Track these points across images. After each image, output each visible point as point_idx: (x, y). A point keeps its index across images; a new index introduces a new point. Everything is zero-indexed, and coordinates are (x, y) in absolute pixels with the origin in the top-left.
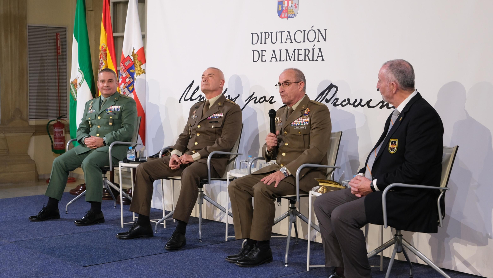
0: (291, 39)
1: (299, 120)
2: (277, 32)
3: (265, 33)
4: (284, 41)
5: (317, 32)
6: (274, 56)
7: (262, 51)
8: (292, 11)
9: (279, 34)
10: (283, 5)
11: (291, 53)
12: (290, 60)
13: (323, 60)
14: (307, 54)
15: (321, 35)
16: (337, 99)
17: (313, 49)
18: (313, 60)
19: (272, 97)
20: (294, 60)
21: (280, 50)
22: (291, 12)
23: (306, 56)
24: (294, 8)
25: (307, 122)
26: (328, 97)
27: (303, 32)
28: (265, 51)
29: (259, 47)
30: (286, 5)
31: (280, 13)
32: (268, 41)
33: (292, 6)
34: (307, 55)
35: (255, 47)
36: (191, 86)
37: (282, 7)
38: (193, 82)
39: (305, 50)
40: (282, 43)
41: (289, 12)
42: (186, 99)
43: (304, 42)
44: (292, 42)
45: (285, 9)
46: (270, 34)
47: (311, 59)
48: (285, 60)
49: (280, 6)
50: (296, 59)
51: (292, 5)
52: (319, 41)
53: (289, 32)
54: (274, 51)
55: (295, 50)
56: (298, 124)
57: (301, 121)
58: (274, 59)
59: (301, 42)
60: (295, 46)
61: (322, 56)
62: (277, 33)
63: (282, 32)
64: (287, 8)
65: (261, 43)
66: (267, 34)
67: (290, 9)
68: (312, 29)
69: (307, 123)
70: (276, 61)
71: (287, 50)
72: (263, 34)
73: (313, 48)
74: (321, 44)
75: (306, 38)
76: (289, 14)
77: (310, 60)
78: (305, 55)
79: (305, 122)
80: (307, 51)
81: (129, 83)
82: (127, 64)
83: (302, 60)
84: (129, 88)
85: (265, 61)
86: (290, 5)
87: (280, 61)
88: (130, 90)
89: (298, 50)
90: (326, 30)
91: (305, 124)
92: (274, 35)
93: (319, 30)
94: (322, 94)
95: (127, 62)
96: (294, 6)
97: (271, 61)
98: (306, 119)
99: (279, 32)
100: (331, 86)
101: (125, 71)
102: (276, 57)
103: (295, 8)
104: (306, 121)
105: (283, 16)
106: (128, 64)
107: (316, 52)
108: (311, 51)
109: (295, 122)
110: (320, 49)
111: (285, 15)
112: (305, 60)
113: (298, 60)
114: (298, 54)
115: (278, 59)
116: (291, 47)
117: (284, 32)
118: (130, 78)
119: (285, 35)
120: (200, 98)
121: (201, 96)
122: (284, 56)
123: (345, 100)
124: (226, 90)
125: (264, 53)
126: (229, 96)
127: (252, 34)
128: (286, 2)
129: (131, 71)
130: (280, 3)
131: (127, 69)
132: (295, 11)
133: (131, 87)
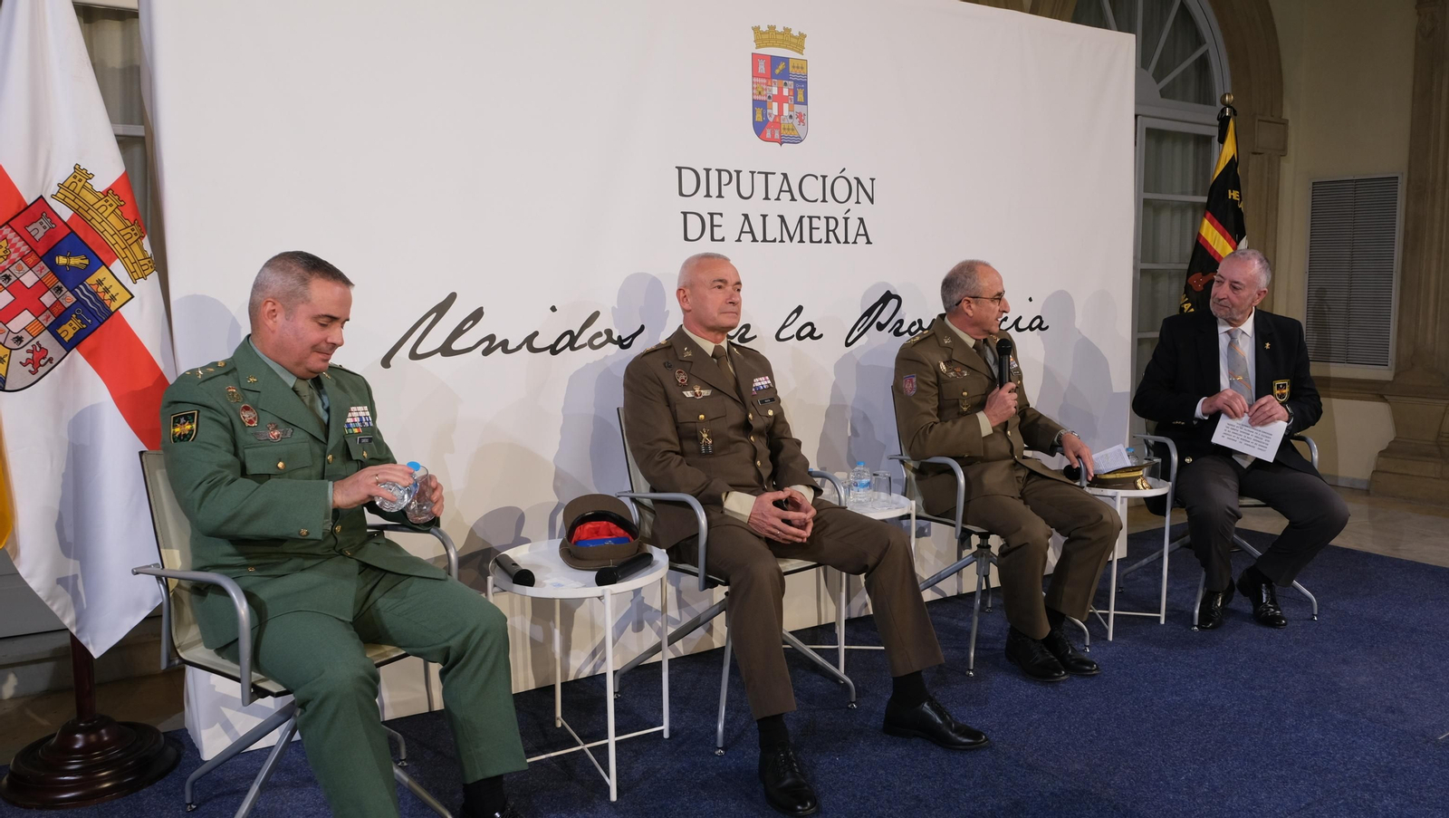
0: (790, 191)
2: (753, 173)
3: (719, 171)
4: (773, 193)
5: (854, 183)
6: (747, 228)
7: (712, 215)
8: (791, 127)
9: (760, 179)
10: (769, 111)
11: (792, 224)
12: (791, 239)
13: (869, 242)
14: (832, 227)
15: (862, 189)
16: (901, 322)
17: (846, 219)
18: (846, 242)
19: (747, 327)
20: (801, 241)
21: (764, 217)
22: (788, 129)
23: (831, 233)
24: (796, 121)
26: (883, 319)
27: (821, 179)
28: (721, 215)
29: (701, 204)
30: (775, 111)
31: (760, 128)
32: (729, 191)
33: (791, 117)
34: (833, 231)
35: (688, 204)
36: (441, 309)
37: (765, 115)
38: (452, 298)
39: (827, 218)
40: (767, 198)
41: (784, 129)
42: (420, 351)
43: (824, 201)
44: (793, 199)
45: (774, 122)
46: (734, 175)
47: (842, 239)
48: (779, 239)
49: (759, 111)
50: (806, 236)
51: (791, 113)
52: (858, 202)
53: (785, 176)
54: (746, 216)
55: (802, 217)
58: (747, 238)
59: (816, 201)
60: (802, 208)
61: (866, 235)
62: (755, 174)
63: (767, 174)
64: (778, 120)
66: (725, 177)
67: (785, 122)
68: (842, 174)
70: (754, 240)
71: (782, 217)
72: (714, 176)
73: (846, 216)
74: (864, 209)
75: (828, 192)
76: (783, 133)
77: (838, 242)
78: (828, 231)
80: (832, 224)
81: (57, 310)
82: (38, 230)
83: (820, 242)
84: (59, 331)
85: (723, 240)
86: (786, 112)
87: (764, 240)
88: (66, 339)
89: (811, 218)
90: (873, 180)
92: (744, 178)
93: (859, 181)
94: (868, 313)
95: (37, 225)
96: (796, 116)
97: (739, 240)
99: (759, 173)
100: (888, 297)
101: (30, 260)
102: (752, 232)
103: (799, 122)
105: (768, 135)
106: (42, 232)
107: (853, 225)
108: (841, 223)
110: (861, 220)
111: (773, 135)
112: (828, 242)
113: (811, 241)
114: (811, 228)
115: (759, 236)
116: (792, 212)
117: (774, 173)
118: (59, 289)
119: (775, 182)
120: (491, 345)
121: (491, 338)
122: (774, 229)
123: (914, 324)
124: (595, 316)
125: (717, 220)
126: (609, 332)
127: (680, 169)
128: (775, 105)
129: (61, 260)
130: (758, 104)
131: (41, 251)
132: (800, 130)
133: (66, 327)
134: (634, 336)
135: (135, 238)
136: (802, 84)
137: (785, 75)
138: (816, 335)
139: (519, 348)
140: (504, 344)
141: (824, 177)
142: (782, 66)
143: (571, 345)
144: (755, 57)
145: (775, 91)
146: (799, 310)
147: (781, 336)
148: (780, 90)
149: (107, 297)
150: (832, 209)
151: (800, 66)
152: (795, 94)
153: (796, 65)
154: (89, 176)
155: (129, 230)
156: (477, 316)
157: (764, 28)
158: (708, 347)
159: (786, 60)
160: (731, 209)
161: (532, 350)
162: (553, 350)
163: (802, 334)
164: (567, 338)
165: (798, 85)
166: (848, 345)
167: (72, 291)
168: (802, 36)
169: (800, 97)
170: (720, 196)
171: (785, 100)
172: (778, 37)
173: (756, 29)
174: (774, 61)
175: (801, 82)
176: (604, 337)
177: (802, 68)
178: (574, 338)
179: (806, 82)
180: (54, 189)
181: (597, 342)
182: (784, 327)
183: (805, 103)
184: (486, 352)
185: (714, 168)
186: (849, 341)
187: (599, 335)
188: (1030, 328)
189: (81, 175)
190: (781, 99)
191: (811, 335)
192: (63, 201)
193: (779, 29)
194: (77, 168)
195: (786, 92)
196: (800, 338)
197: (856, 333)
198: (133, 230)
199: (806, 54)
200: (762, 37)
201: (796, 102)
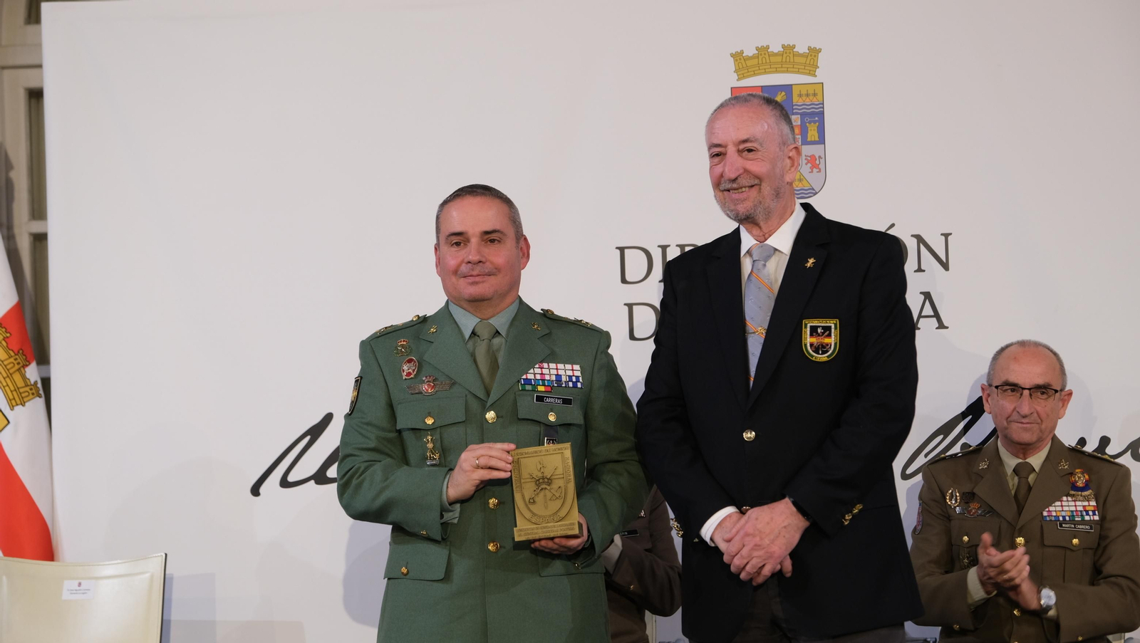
1: (1064, 504)
5: (912, 244)
8: (797, 177)
13: (941, 326)
15: (928, 251)
24: (805, 168)
25: (1094, 512)
26: (972, 438)
35: (635, 293)
36: (316, 432)
38: (329, 418)
42: (291, 478)
52: (920, 270)
56: (1064, 517)
57: (1073, 509)
61: (936, 315)
69: (1094, 514)
74: (932, 278)
79: (1087, 512)
90: (946, 236)
91: (1087, 518)
93: (920, 239)
96: (805, 162)
98: (1086, 503)
103: (812, 168)
104: (1088, 508)
109: (1051, 509)
110: (927, 295)
127: (622, 250)
132: (813, 179)
135: (17, 367)
136: (817, 116)
137: (787, 108)
142: (780, 97)
144: (737, 93)
151: (811, 92)
152: (803, 131)
153: (804, 92)
155: (12, 360)
157: (750, 51)
159: (788, 89)
165: (807, 119)
166: (905, 475)
168: (814, 52)
169: (813, 134)
172: (773, 59)
173: (738, 56)
174: (768, 92)
175: (812, 114)
177: (815, 95)
179: (823, 113)
183: (822, 140)
186: (909, 471)
193: (776, 48)
197: (921, 459)
198: (16, 359)
199: (821, 75)
200: (743, 63)
201: (805, 142)
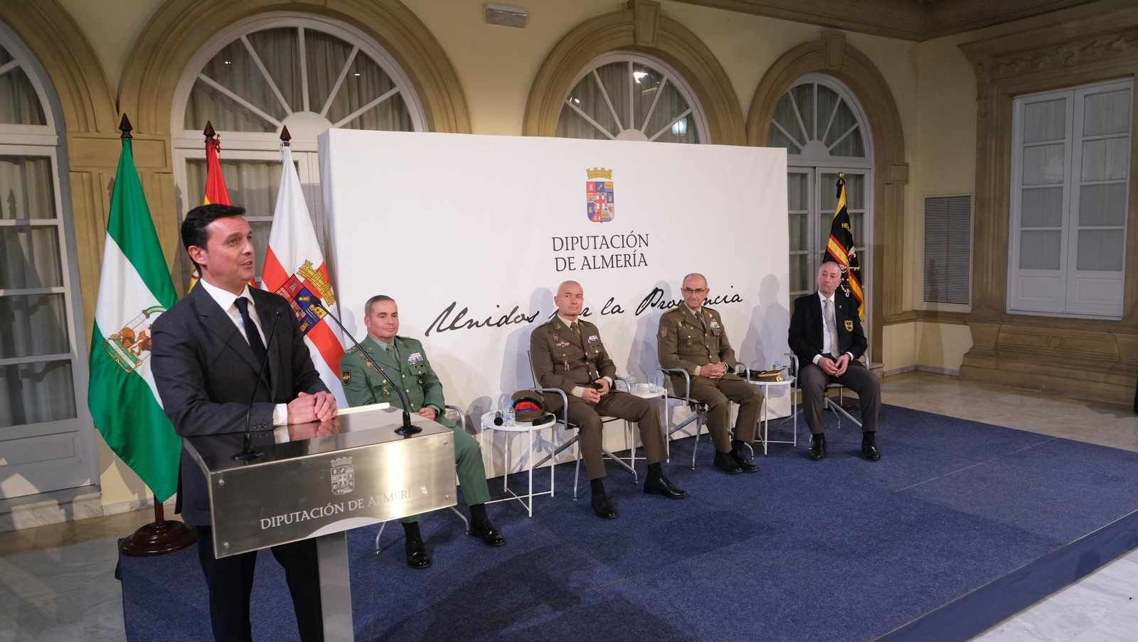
0: (606, 244)
2: (588, 237)
3: (572, 238)
4: (598, 246)
5: (638, 237)
6: (586, 263)
7: (569, 258)
9: (592, 240)
10: (595, 207)
11: (608, 260)
12: (608, 266)
13: (646, 265)
14: (627, 259)
15: (642, 240)
16: (664, 302)
17: (634, 255)
18: (635, 265)
19: (587, 309)
20: (613, 267)
21: (594, 257)
22: (605, 215)
24: (608, 211)
26: (654, 301)
27: (621, 237)
28: (574, 258)
29: (564, 254)
30: (598, 207)
31: (591, 216)
32: (577, 246)
33: (606, 209)
34: (628, 261)
35: (558, 254)
36: (450, 310)
37: (593, 210)
38: (454, 304)
39: (625, 255)
40: (595, 248)
41: (603, 215)
42: (441, 328)
43: (623, 247)
44: (608, 247)
46: (579, 239)
47: (633, 264)
48: (602, 267)
49: (590, 208)
50: (615, 265)
51: (606, 207)
52: (640, 246)
53: (604, 237)
54: (585, 257)
55: (612, 256)
58: (586, 267)
59: (619, 247)
60: (612, 251)
61: (645, 261)
63: (595, 237)
64: (599, 212)
65: (567, 249)
66: (575, 240)
67: (603, 212)
68: (632, 234)
70: (590, 268)
71: (603, 257)
72: (570, 240)
73: (634, 253)
74: (644, 249)
75: (625, 242)
76: (602, 217)
77: (631, 265)
78: (626, 261)
80: (627, 258)
82: (293, 288)
83: (622, 266)
85: (575, 269)
86: (603, 207)
87: (595, 268)
89: (617, 256)
90: (647, 235)
92: (585, 240)
93: (640, 236)
94: (647, 299)
95: (292, 285)
96: (608, 209)
97: (582, 269)
99: (591, 236)
100: (656, 291)
101: (290, 300)
102: (588, 264)
103: (610, 211)
105: (595, 219)
107: (638, 257)
108: (632, 257)
110: (642, 255)
111: (597, 219)
112: (626, 266)
113: (617, 267)
114: (617, 261)
115: (592, 266)
116: (608, 253)
117: (598, 236)
118: (300, 311)
119: (599, 240)
120: (471, 324)
121: (471, 321)
122: (599, 262)
123: (670, 302)
124: (517, 308)
125: (572, 260)
126: (523, 315)
127: (554, 238)
128: (598, 205)
129: (301, 299)
130: (590, 205)
131: (294, 296)
132: (610, 215)
133: (303, 326)
134: (534, 316)
136: (611, 193)
137: (602, 190)
138: (621, 311)
139: (483, 324)
140: (477, 323)
141: (623, 236)
142: (601, 186)
143: (506, 322)
144: (588, 183)
145: (598, 198)
146: (612, 300)
147: (604, 312)
148: (600, 197)
149: (318, 313)
150: (627, 250)
152: (608, 199)
153: (608, 185)
154: (311, 264)
156: (465, 311)
157: (592, 169)
158: (568, 323)
159: (603, 183)
160: (578, 255)
161: (489, 325)
162: (498, 324)
163: (614, 311)
164: (504, 319)
165: (609, 194)
166: (637, 315)
167: (304, 311)
168: (610, 171)
169: (610, 200)
170: (573, 249)
171: (603, 201)
172: (599, 173)
173: (588, 170)
174: (597, 184)
176: (521, 318)
177: (610, 186)
178: (507, 319)
179: (613, 192)
180: (297, 270)
181: (517, 320)
182: (605, 308)
183: (613, 202)
184: (469, 327)
185: (569, 236)
186: (637, 313)
187: (519, 317)
188: (732, 301)
189: (308, 264)
190: (601, 201)
191: (618, 311)
192: (301, 275)
194: (306, 261)
195: (603, 198)
196: (613, 313)
197: (641, 309)
198: (326, 284)
199: (613, 179)
200: (591, 174)
201: (608, 202)
